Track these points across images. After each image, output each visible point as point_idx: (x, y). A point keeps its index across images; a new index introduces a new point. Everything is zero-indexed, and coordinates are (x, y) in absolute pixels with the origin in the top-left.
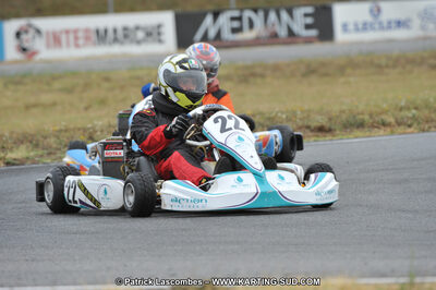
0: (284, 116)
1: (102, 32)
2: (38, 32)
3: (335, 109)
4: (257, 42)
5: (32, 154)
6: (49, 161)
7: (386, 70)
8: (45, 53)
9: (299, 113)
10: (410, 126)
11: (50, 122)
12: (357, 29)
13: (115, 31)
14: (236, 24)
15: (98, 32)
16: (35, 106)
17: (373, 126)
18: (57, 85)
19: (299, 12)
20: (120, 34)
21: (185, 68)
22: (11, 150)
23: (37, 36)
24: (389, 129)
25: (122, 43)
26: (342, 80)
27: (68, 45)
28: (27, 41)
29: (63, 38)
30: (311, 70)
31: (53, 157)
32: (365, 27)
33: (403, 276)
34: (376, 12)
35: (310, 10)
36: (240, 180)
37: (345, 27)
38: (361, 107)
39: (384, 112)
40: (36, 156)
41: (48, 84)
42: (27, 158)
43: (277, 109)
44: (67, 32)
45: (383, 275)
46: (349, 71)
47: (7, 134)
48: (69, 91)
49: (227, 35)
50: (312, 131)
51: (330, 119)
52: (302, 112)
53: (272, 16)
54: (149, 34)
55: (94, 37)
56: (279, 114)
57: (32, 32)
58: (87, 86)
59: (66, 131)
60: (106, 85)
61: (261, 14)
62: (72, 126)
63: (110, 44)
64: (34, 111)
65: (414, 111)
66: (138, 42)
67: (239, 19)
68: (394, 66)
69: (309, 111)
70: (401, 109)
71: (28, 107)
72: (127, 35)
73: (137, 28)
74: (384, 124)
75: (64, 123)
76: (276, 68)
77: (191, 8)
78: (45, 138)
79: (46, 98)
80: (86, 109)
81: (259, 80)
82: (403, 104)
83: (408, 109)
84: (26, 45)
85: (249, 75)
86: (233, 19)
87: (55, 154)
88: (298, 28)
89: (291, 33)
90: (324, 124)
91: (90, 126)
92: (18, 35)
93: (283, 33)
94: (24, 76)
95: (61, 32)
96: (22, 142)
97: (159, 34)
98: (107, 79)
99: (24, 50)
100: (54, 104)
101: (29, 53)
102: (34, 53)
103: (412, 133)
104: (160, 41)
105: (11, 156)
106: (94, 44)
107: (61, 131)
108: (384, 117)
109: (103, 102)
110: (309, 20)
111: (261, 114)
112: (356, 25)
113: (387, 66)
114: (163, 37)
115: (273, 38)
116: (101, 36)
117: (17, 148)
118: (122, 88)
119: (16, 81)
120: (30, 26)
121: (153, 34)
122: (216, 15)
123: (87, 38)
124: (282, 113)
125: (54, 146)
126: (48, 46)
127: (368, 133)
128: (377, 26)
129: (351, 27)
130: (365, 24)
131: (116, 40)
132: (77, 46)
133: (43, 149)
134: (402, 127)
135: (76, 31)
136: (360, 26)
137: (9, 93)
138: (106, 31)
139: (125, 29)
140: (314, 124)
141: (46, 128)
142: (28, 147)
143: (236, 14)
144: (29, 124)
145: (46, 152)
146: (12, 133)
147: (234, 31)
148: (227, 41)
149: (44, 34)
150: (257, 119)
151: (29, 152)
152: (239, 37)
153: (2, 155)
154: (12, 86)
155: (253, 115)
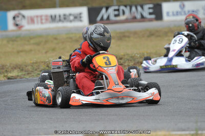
0: (139, 56)
1: (53, 17)
2: (24, 17)
4: (126, 21)
5: (20, 74)
6: (27, 77)
8: (27, 27)
9: (145, 54)
11: (28, 59)
12: (173, 15)
13: (60, 16)
14: (116, 13)
15: (51, 16)
16: (22, 51)
18: (32, 41)
19: (146, 7)
20: (62, 17)
22: (10, 72)
23: (23, 18)
25: (63, 22)
26: (166, 38)
27: (38, 23)
28: (18, 21)
29: (35, 19)
30: (152, 34)
31: (30, 75)
32: (177, 14)
33: (192, 130)
34: (183, 7)
35: (151, 6)
37: (168, 14)
40: (22, 75)
41: (28, 41)
42: (18, 76)
43: (135, 52)
44: (37, 17)
45: (184, 130)
47: (8, 65)
48: (38, 44)
49: (112, 18)
52: (147, 53)
53: (134, 9)
54: (75, 18)
55: (50, 19)
56: (136, 55)
57: (20, 17)
58: (46, 42)
59: (36, 63)
60: (55, 41)
61: (128, 8)
62: (39, 61)
63: (57, 22)
66: (71, 21)
67: (118, 10)
69: (150, 53)
71: (18, 52)
72: (65, 18)
73: (70, 15)
75: (35, 59)
76: (135, 33)
77: (95, 5)
78: (26, 66)
79: (27, 48)
80: (46, 52)
81: (127, 39)
84: (18, 23)
85: (123, 36)
86: (115, 10)
87: (31, 74)
88: (146, 14)
89: (142, 17)
91: (47, 60)
92: (14, 18)
93: (139, 16)
94: (17, 37)
95: (34, 17)
96: (15, 68)
97: (80, 17)
98: (56, 39)
99: (17, 25)
100: (31, 50)
101: (19, 26)
102: (22, 27)
104: (81, 21)
105: (10, 75)
106: (50, 22)
107: (33, 63)
109: (54, 49)
110: (151, 11)
111: (128, 54)
112: (173, 13)
114: (82, 19)
115: (134, 19)
116: (53, 19)
117: (13, 71)
118: (63, 43)
119: (13, 39)
120: (19, 14)
121: (78, 17)
122: (107, 9)
123: (47, 20)
124: (138, 54)
125: (31, 70)
126: (28, 23)
128: (183, 13)
129: (171, 14)
130: (177, 12)
131: (60, 20)
132: (42, 23)
133: (25, 71)
135: (41, 16)
136: (175, 13)
137: (10, 45)
139: (65, 15)
141: (27, 62)
142: (18, 71)
143: (116, 8)
144: (19, 60)
145: (26, 73)
146: (11, 64)
147: (116, 16)
148: (112, 21)
149: (26, 18)
150: (126, 57)
151: (18, 73)
152: (118, 18)
153: (6, 74)
154: (11, 43)
155: (124, 55)
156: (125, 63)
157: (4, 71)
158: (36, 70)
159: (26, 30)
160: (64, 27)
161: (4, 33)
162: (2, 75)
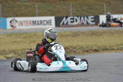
2: (16, 21)
3: (100, 45)
4: (78, 25)
5: (14, 55)
7: (114, 34)
8: (18, 27)
9: (89, 45)
10: (121, 50)
11: (19, 47)
13: (38, 21)
14: (72, 20)
15: (33, 21)
16: (15, 42)
17: (110, 50)
18: (21, 36)
19: (90, 17)
21: (51, 32)
22: (8, 54)
23: (16, 22)
24: (115, 51)
25: (40, 25)
26: (102, 37)
27: (25, 25)
28: (13, 24)
30: (93, 34)
31: (20, 56)
35: (93, 17)
36: (58, 63)
38: (107, 45)
39: (114, 46)
41: (19, 36)
42: (13, 57)
43: (83, 45)
44: (25, 21)
46: (104, 34)
47: (7, 50)
48: (25, 38)
49: (69, 23)
50: (93, 51)
51: (98, 48)
52: (90, 45)
53: (82, 18)
54: (47, 23)
55: (32, 23)
56: (84, 46)
57: (15, 21)
58: (30, 37)
59: (24, 49)
60: (35, 37)
61: (79, 17)
62: (25, 48)
63: (36, 25)
64: (15, 43)
65: (122, 46)
66: (45, 25)
67: (73, 19)
68: (116, 33)
69: (93, 45)
70: (119, 45)
71: (13, 42)
72: (41, 23)
73: (44, 21)
74: (114, 49)
75: (23, 47)
76: (83, 33)
77: (59, 15)
78: (18, 51)
79: (18, 40)
80: (30, 43)
81: (78, 36)
82: (119, 44)
83: (120, 45)
84: (13, 25)
85: (75, 35)
86: (71, 19)
88: (90, 22)
89: (87, 23)
90: (97, 49)
91: (30, 48)
92: (11, 22)
93: (85, 23)
94: (12, 33)
95: (23, 21)
96: (11, 52)
97: (50, 22)
98: (36, 35)
100: (21, 42)
101: (14, 27)
102: (15, 27)
103: (121, 52)
104: (51, 25)
105: (8, 56)
106: (33, 25)
107: (22, 49)
108: (113, 47)
109: (34, 41)
110: (93, 20)
111: (79, 46)
113: (114, 33)
115: (83, 24)
116: (34, 23)
117: (10, 54)
119: (10, 35)
120: (14, 19)
122: (67, 18)
123: (30, 23)
124: (85, 46)
125: (20, 53)
126: (19, 25)
127: (109, 52)
131: (38, 24)
132: (27, 25)
134: (119, 50)
135: (27, 21)
137: (8, 38)
138: (35, 21)
139: (41, 21)
140: (94, 49)
141: (18, 48)
142: (13, 54)
143: (72, 17)
144: (13, 47)
145: (18, 55)
146: (8, 49)
147: (72, 22)
148: (69, 25)
149: (18, 22)
150: (78, 47)
151: (13, 55)
152: (73, 24)
153: (6, 56)
154: (9, 36)
155: (77, 46)
156: (77, 51)
157: (4, 53)
158: (24, 53)
159: (18, 29)
160: (40, 28)
161: (5, 31)
162: (4, 56)
